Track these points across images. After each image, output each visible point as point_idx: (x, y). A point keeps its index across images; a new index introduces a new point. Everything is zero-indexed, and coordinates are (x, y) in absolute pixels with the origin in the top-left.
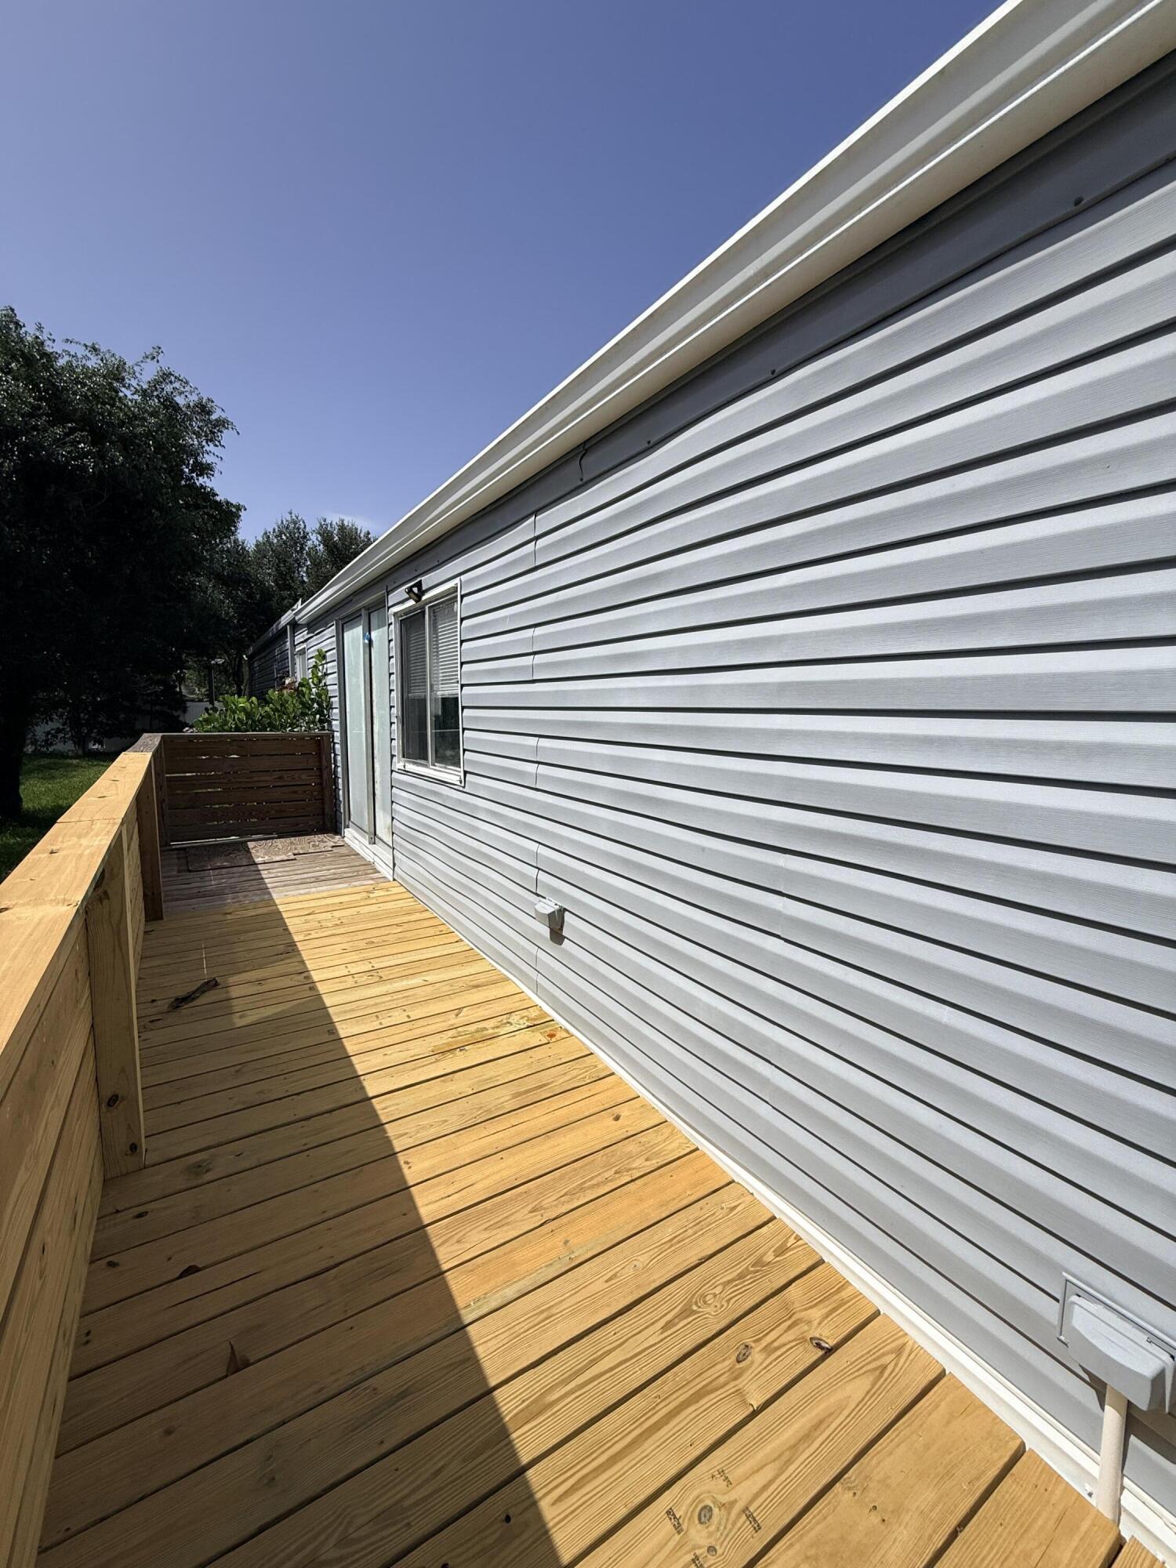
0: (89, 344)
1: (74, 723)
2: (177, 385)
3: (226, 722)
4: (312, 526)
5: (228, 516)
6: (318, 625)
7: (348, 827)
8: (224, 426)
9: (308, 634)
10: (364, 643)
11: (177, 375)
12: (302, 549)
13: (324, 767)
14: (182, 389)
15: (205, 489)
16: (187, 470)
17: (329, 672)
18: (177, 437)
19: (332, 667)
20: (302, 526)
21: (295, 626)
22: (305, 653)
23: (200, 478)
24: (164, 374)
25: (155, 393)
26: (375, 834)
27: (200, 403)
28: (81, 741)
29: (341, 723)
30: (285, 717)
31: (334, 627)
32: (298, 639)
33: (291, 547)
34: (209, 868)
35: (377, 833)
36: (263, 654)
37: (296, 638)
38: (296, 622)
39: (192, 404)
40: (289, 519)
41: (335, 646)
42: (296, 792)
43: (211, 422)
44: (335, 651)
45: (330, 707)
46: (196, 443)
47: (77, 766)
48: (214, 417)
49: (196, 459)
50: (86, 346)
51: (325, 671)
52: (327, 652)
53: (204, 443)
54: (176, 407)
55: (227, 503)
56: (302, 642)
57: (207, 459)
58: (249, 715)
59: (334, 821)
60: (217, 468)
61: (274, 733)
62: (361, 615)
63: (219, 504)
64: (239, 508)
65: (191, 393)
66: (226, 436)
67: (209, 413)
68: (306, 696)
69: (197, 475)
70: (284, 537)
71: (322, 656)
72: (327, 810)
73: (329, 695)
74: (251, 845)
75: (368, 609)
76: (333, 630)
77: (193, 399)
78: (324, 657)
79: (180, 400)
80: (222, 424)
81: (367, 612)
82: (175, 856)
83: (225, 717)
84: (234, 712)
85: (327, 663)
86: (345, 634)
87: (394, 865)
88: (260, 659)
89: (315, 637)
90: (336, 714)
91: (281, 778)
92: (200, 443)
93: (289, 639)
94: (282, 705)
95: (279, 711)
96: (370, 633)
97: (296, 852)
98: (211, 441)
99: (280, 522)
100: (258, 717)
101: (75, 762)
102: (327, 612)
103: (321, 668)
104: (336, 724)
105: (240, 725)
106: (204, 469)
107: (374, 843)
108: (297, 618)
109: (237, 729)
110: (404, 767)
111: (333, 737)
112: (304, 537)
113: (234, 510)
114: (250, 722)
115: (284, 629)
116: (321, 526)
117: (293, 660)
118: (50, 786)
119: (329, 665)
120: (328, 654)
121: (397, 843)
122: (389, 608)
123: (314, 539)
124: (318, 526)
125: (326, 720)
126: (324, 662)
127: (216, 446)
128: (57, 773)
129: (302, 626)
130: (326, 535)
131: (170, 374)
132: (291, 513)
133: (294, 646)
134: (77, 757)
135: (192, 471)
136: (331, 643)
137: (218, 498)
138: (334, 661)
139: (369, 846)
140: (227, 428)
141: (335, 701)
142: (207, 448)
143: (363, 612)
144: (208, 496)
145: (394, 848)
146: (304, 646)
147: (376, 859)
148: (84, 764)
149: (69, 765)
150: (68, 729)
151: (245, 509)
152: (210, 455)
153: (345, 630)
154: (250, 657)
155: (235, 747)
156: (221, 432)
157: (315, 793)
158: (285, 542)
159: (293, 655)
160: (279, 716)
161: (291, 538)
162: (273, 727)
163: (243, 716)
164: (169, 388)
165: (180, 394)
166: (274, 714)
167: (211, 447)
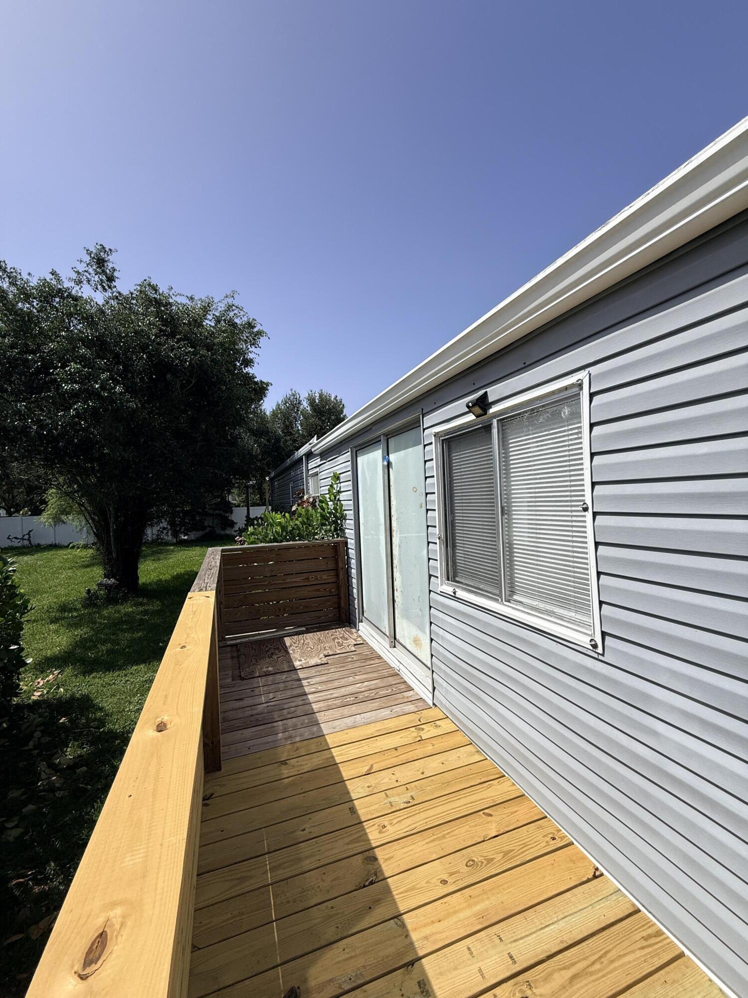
0: (189, 296)
1: (172, 523)
2: (236, 312)
3: (266, 535)
4: (303, 395)
5: (261, 390)
6: (329, 454)
7: (362, 622)
8: (261, 335)
9: (321, 461)
10: (383, 465)
11: (237, 305)
12: (298, 410)
13: (340, 568)
14: (238, 314)
15: (249, 374)
16: (238, 364)
17: (342, 490)
18: (235, 343)
19: (346, 486)
20: (298, 397)
21: (309, 455)
22: (318, 474)
23: (246, 368)
24: (229, 306)
25: (223, 318)
26: (395, 638)
27: (248, 322)
28: (175, 534)
29: (355, 532)
30: (310, 528)
31: (349, 453)
32: (311, 465)
33: (292, 410)
34: (258, 674)
35: (397, 638)
36: (281, 477)
37: (309, 465)
38: (312, 452)
39: (244, 323)
40: (291, 394)
41: (350, 468)
42: (318, 590)
43: (253, 333)
44: (350, 473)
45: (344, 518)
46: (245, 347)
47: (173, 551)
48: (255, 330)
49: (244, 356)
50: (187, 297)
51: (338, 489)
52: (340, 474)
53: (249, 347)
54: (234, 325)
55: (261, 382)
56: (316, 467)
57: (251, 356)
58: (284, 528)
59: (348, 613)
60: (256, 361)
61: (302, 542)
62: (380, 440)
63: (256, 383)
64: (267, 384)
65: (244, 315)
66: (262, 341)
67: (254, 327)
68: (326, 511)
69: (244, 367)
70: (288, 405)
71: (336, 477)
72: (343, 605)
73: (343, 508)
74: (288, 641)
75: (387, 435)
76: (349, 455)
77: (245, 319)
78: (338, 478)
79: (237, 321)
80: (260, 333)
81: (385, 438)
82: (229, 655)
83: (267, 530)
84: (272, 526)
85: (340, 483)
86: (358, 459)
87: (434, 689)
88: (279, 480)
89: (327, 463)
90: (349, 524)
91: (308, 579)
92: (247, 347)
93: (304, 465)
94: (308, 519)
95: (305, 524)
96: (388, 455)
97: (326, 653)
98: (253, 344)
99: (285, 396)
100: (290, 528)
101: (172, 548)
102: (341, 442)
103: (335, 486)
104: (350, 533)
105: (277, 537)
106: (248, 363)
107: (395, 647)
108: (313, 450)
109: (275, 540)
110: (455, 593)
111: (346, 543)
112: (299, 403)
113: (265, 386)
114: (284, 534)
115: (301, 459)
116: (309, 395)
117: (307, 480)
118: (157, 565)
119: (342, 484)
120: (341, 476)
121: (436, 665)
122: (424, 430)
123: (305, 404)
124: (307, 396)
125: (339, 530)
126: (338, 482)
127: (256, 347)
128: (162, 556)
129: (316, 455)
130: (311, 401)
131: (233, 305)
132: (292, 390)
133: (308, 470)
134: (173, 544)
135: (241, 364)
136: (345, 467)
137: (256, 380)
138: (350, 481)
139: (390, 650)
140: (263, 336)
141: (350, 514)
142: (251, 349)
143: (382, 438)
144: (249, 378)
145: (433, 671)
146: (317, 470)
147: (401, 667)
148: (176, 549)
149: (168, 551)
150: (169, 528)
151: (272, 385)
152: (252, 353)
153: (358, 455)
154: (271, 479)
155: (273, 555)
156: (259, 339)
157: (333, 590)
158: (288, 408)
159: (307, 477)
160: (306, 527)
161: (291, 405)
162: (301, 537)
163: (279, 529)
164: (231, 314)
165: (237, 317)
166: (303, 527)
167: (253, 349)
